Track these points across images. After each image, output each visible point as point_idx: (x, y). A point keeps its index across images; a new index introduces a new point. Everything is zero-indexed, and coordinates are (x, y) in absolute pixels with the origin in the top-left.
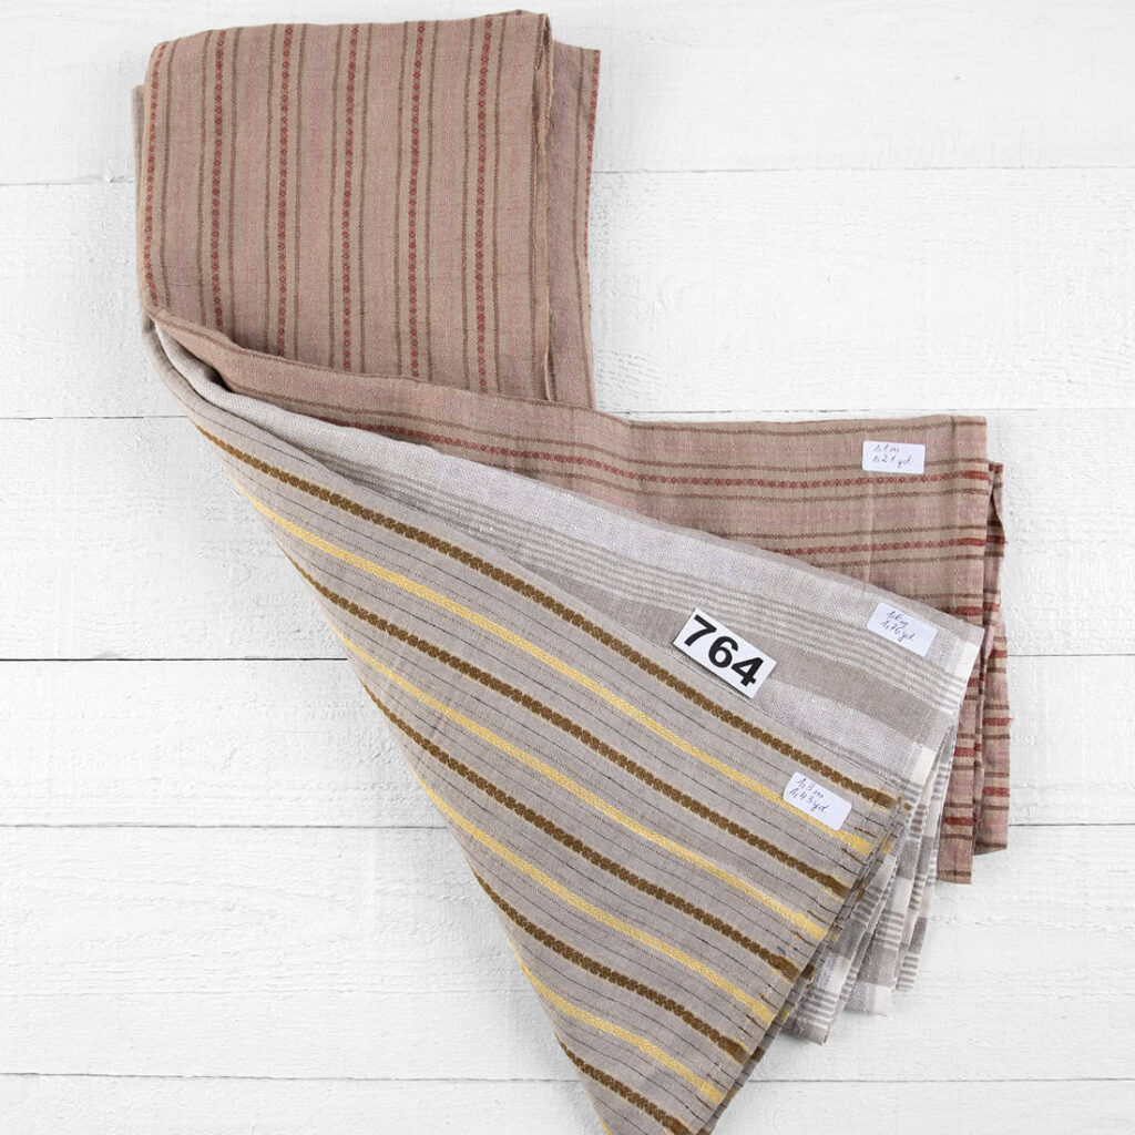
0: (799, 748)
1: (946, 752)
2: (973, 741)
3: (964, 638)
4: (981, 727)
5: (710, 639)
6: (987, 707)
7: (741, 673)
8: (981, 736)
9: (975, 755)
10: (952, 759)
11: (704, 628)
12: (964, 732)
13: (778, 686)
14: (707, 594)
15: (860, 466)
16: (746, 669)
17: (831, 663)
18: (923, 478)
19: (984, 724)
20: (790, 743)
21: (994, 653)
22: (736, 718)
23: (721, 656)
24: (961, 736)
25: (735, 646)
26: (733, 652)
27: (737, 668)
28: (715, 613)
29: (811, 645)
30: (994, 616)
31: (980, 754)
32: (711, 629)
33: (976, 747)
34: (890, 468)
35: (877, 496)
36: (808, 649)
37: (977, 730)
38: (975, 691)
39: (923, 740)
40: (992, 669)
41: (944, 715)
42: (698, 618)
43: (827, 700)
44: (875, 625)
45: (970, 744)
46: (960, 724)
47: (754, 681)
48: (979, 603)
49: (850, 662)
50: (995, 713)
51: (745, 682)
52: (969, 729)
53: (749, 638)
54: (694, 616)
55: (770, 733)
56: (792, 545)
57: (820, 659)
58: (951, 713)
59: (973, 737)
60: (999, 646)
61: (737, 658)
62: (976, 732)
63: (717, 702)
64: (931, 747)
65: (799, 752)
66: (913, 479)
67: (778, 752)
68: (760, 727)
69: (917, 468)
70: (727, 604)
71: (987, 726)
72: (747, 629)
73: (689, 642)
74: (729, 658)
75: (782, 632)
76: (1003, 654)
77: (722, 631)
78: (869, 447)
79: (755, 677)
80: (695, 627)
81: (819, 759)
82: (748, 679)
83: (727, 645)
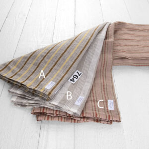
4: (61, 116)
6: (65, 118)
9: (55, 114)
13: (70, 84)
18: (108, 109)
21: (75, 120)
23: (75, 76)
27: (73, 79)
30: (82, 119)
32: (79, 75)
34: (109, 104)
38: (68, 115)
40: (72, 119)
45: (58, 113)
48: (85, 116)
50: (63, 119)
53: (78, 80)
61: (75, 79)
69: (110, 109)
73: (77, 72)
76: (75, 122)
77: (79, 77)
78: (112, 101)
80: (80, 73)
82: (71, 80)
83: (77, 77)
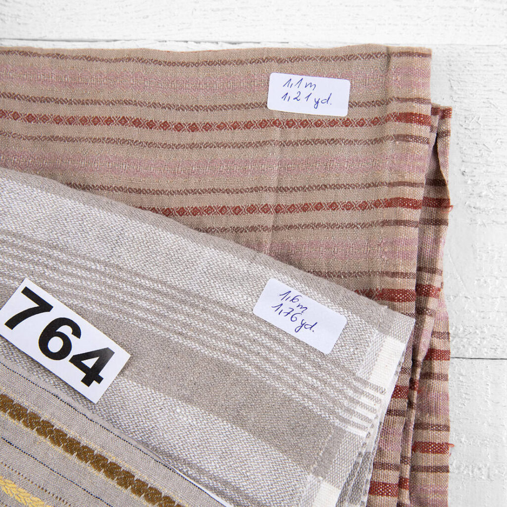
0: (145, 478)
1: (357, 487)
2: (397, 474)
3: (384, 329)
4: (409, 455)
5: (42, 321)
6: (419, 426)
7: (83, 368)
8: (409, 467)
9: (398, 494)
10: (365, 499)
11: (34, 305)
12: (386, 460)
13: (130, 387)
14: (44, 259)
15: (265, 105)
16: (90, 363)
17: (204, 358)
18: (346, 122)
19: (414, 449)
20: (133, 470)
21: (432, 353)
22: (58, 431)
23: (55, 344)
24: (379, 465)
25: (77, 332)
26: (73, 338)
27: (77, 361)
28: (53, 286)
29: (180, 334)
30: (432, 304)
31: (406, 493)
32: (44, 307)
33: (401, 483)
34: (304, 108)
35: (284, 144)
36: (175, 338)
37: (403, 459)
38: (402, 404)
39: (322, 471)
40: (428, 375)
41: (353, 437)
42: (27, 292)
43: (196, 410)
44: (264, 309)
45: (392, 477)
46: (380, 450)
47: (99, 380)
48: (410, 285)
49: (229, 359)
50: (430, 436)
51: (87, 381)
52: (393, 456)
53: (97, 322)
54: (22, 288)
55: (104, 454)
56: (174, 203)
57: (191, 353)
58: (363, 434)
59: (397, 468)
60: (439, 344)
61: (78, 347)
62: (402, 462)
63: (31, 408)
64: (333, 482)
65: (144, 484)
66: (333, 122)
67: (113, 483)
68: (92, 445)
69: (340, 110)
70: (71, 275)
71: (419, 454)
72: (97, 309)
73: (12, 323)
74: (67, 346)
75: (141, 315)
76: (445, 355)
77: (59, 311)
78: (278, 81)
79: (101, 374)
80: (20, 303)
81: (171, 494)
82: (92, 376)
83: (66, 330)
